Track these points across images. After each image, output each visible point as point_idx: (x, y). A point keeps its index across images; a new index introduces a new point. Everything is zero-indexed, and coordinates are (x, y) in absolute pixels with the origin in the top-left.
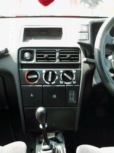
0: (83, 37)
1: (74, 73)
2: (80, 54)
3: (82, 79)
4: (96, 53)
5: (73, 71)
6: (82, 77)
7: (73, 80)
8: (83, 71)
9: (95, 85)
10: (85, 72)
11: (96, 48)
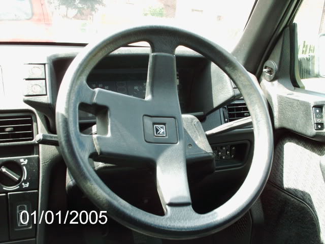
0: (33, 90)
1: (24, 165)
2: (34, 124)
3: (43, 177)
4: (59, 123)
5: (22, 160)
6: (43, 172)
7: (22, 180)
8: (44, 158)
9: (70, 187)
10: (48, 160)
11: (58, 113)
